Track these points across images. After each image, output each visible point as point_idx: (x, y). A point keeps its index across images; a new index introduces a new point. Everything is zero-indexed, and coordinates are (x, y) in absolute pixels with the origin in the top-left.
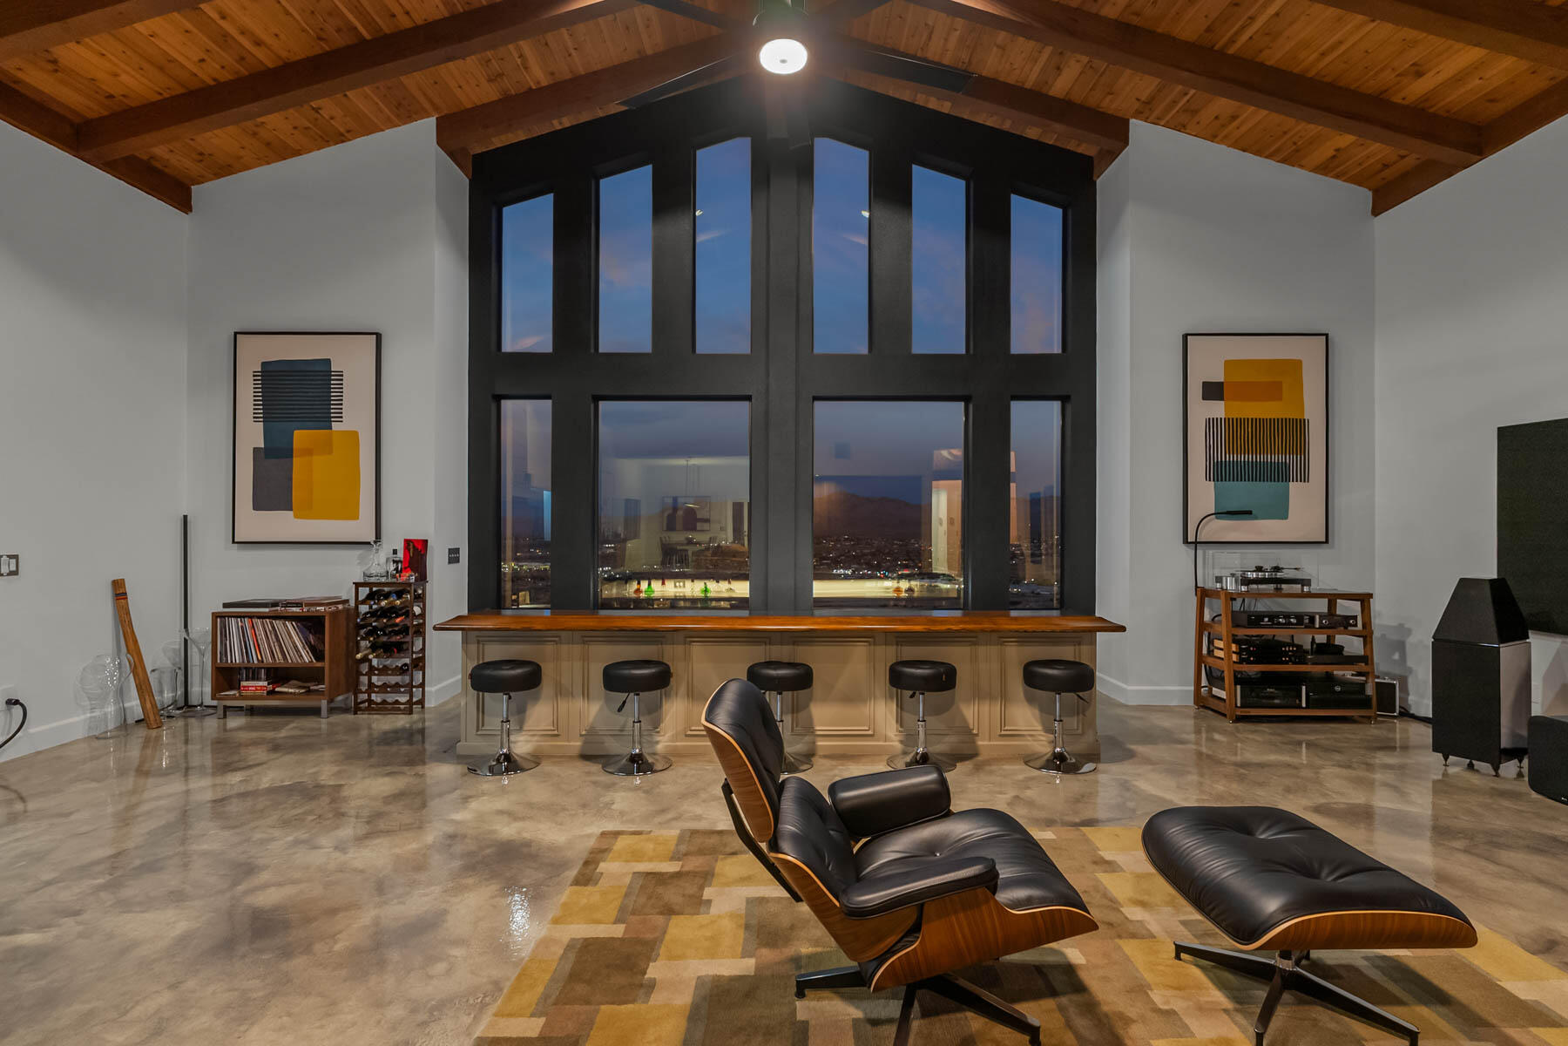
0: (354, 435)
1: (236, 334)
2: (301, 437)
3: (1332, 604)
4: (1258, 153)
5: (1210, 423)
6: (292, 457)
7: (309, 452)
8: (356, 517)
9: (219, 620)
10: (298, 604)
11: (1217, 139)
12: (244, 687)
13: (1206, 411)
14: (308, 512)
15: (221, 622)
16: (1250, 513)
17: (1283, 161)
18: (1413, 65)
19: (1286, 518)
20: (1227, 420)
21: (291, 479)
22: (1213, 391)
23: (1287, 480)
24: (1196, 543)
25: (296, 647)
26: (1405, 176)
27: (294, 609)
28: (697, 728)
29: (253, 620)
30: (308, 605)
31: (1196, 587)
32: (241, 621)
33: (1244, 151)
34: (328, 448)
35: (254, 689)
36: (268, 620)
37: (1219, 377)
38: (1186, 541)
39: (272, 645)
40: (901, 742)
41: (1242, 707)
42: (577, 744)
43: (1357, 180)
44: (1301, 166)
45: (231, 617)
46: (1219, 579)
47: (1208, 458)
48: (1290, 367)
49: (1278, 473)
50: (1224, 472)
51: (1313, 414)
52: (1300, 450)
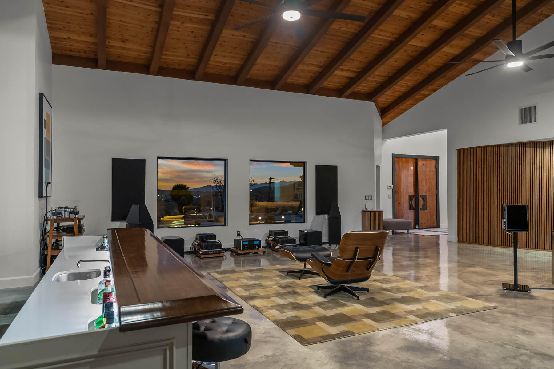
13: (45, 134)
18: (126, 39)
20: (46, 139)
22: (45, 125)
26: (71, 57)
37: (45, 118)
44: (50, 33)
47: (45, 156)
48: (50, 118)
49: (49, 165)
50: (45, 164)
51: (51, 141)
52: (50, 155)
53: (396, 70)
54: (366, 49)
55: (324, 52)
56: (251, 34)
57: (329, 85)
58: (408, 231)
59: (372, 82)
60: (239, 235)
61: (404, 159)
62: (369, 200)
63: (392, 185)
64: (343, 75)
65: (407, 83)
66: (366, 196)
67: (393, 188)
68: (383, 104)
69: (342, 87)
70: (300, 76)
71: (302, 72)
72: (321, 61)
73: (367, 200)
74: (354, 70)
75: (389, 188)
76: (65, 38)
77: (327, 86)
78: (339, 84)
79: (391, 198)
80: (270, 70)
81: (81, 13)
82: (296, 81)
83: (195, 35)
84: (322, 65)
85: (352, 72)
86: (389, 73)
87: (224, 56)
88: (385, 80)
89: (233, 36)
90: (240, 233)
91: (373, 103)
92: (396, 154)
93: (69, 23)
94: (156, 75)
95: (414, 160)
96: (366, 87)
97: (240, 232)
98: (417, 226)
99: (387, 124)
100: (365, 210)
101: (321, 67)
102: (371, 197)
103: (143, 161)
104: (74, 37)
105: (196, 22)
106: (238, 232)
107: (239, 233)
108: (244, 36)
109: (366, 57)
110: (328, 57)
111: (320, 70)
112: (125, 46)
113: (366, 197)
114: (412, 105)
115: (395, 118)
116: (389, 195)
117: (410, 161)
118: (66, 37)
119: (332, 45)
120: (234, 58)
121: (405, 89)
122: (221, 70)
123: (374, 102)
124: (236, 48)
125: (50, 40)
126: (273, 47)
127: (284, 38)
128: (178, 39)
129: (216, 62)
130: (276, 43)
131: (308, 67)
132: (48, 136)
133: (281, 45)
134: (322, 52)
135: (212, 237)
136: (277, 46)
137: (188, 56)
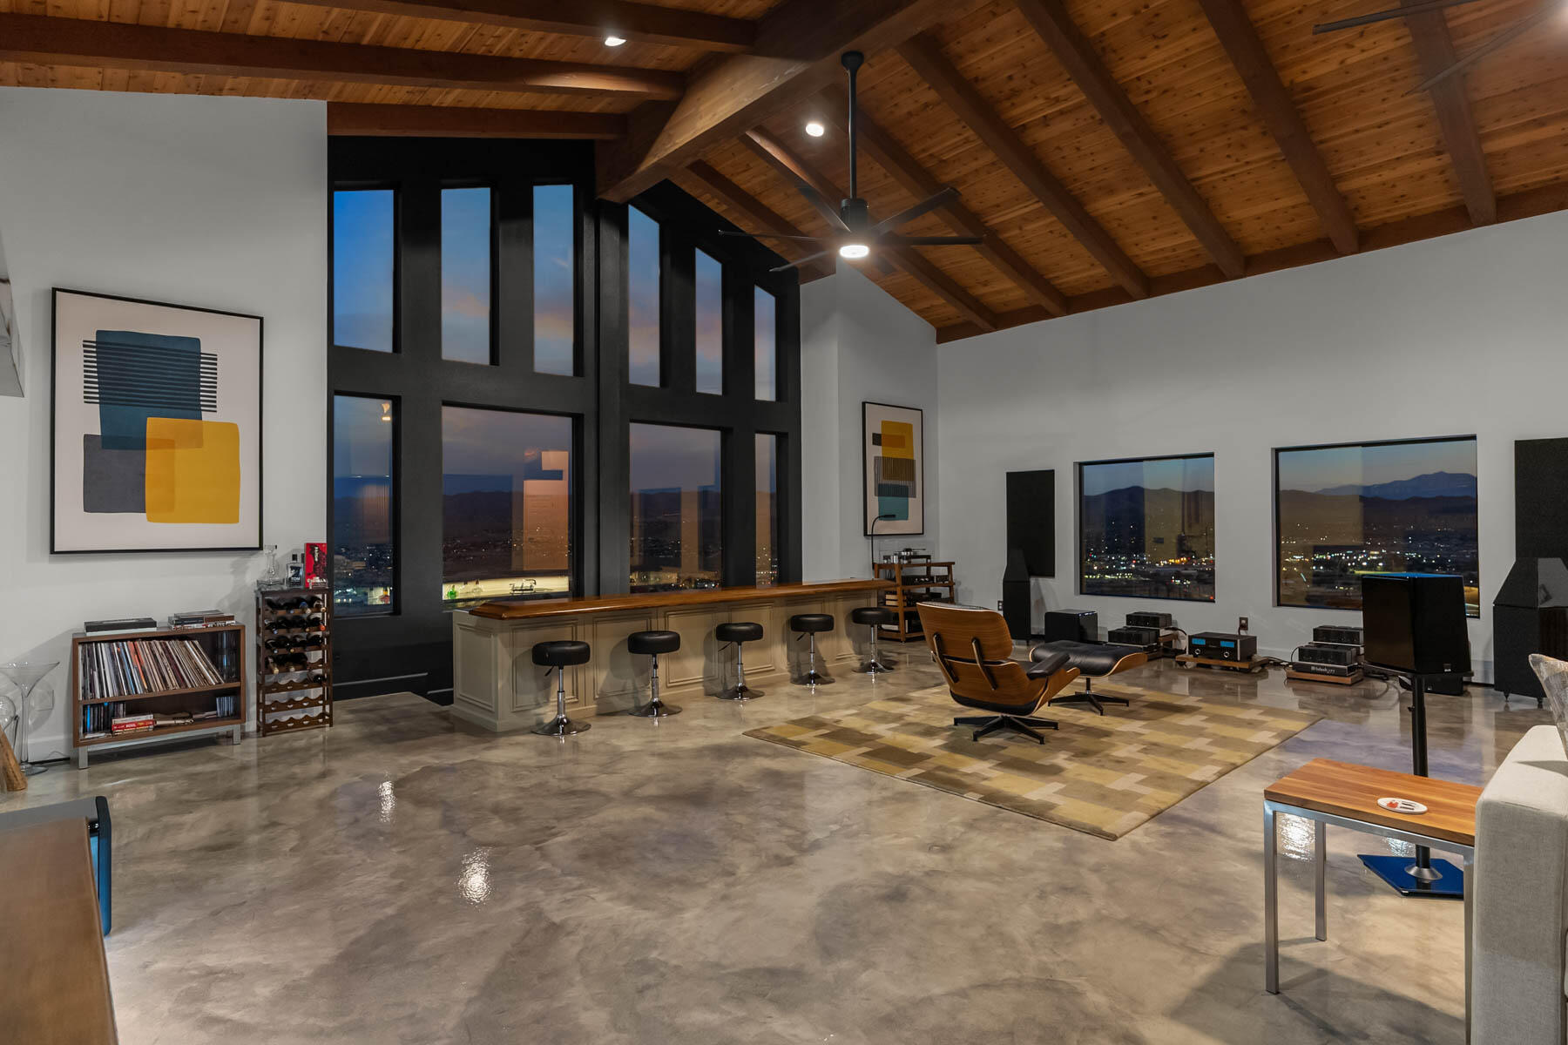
0: (231, 431)
1: (54, 290)
2: (155, 426)
3: (928, 570)
5: (876, 459)
6: (144, 448)
7: (169, 444)
8: (235, 519)
9: (80, 648)
10: (198, 620)
12: (118, 725)
13: (875, 452)
14: (168, 512)
15: (83, 651)
16: (894, 516)
19: (908, 520)
20: (883, 457)
21: (143, 475)
22: (877, 439)
23: (908, 497)
24: (872, 535)
25: (197, 668)
27: (195, 626)
28: (675, 680)
29: (137, 643)
30: (210, 620)
31: (873, 564)
32: (118, 646)
34: (197, 440)
35: (134, 725)
36: (157, 642)
37: (879, 431)
38: (865, 534)
39: (164, 670)
40: (789, 671)
41: (909, 632)
42: (593, 706)
43: (931, 322)
44: (911, 308)
45: (101, 642)
46: (887, 558)
47: (878, 482)
48: (908, 428)
49: (904, 492)
50: (882, 491)
51: (917, 457)
52: (912, 477)
55: (1387, 123)
60: (1243, 627)
70: (1402, 197)
71: (1394, 186)
72: (1413, 143)
76: (929, 308)
80: (1293, 220)
84: (1432, 146)
87: (1154, 240)
89: (1122, 204)
94: (1068, 315)
97: (1246, 619)
104: (935, 302)
106: (1241, 619)
107: (1244, 622)
108: (1141, 194)
110: (1420, 126)
112: (994, 290)
118: (929, 306)
119: (1384, 100)
120: (1174, 234)
122: (1180, 260)
124: (1154, 218)
125: (917, 316)
126: (1225, 180)
127: (1228, 156)
128: (1045, 251)
129: (1152, 253)
130: (1223, 172)
131: (1394, 169)
132: (896, 453)
133: (1241, 170)
134: (1380, 127)
135: (1154, 620)
136: (1233, 175)
137: (1093, 265)
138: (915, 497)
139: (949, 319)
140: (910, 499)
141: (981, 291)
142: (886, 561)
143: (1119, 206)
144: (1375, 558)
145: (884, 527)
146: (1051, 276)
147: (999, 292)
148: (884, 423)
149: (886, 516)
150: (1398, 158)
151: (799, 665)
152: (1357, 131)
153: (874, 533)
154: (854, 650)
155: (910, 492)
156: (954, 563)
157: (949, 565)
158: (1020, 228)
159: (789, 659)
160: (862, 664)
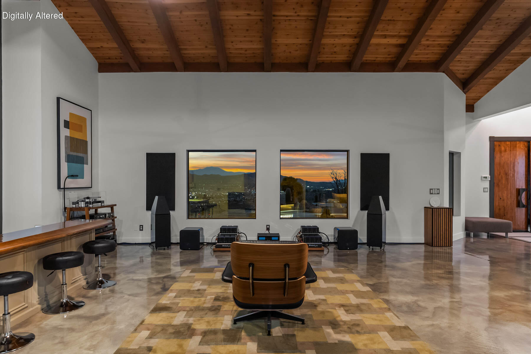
4: (76, 32)
5: (66, 137)
11: (67, 19)
13: (65, 132)
16: (77, 176)
17: (82, 40)
18: (144, 40)
19: (83, 178)
20: (70, 137)
22: (67, 124)
23: (83, 164)
24: (64, 189)
26: (112, 64)
31: (65, 208)
33: (72, 28)
37: (68, 119)
38: (59, 187)
43: (96, 58)
44: (86, 44)
46: (75, 203)
47: (66, 152)
48: (84, 120)
49: (82, 161)
50: (70, 159)
51: (89, 140)
52: (86, 152)
53: (463, 25)
54: (406, 3)
55: (351, 17)
56: (255, 11)
57: (377, 58)
58: (507, 234)
59: (434, 47)
60: (268, 229)
61: (508, 143)
62: (435, 194)
63: (488, 175)
64: (389, 43)
65: (488, 40)
66: (430, 189)
67: (490, 179)
68: (463, 74)
69: (395, 59)
70: (335, 52)
71: (335, 47)
72: (352, 30)
73: (432, 194)
74: (400, 34)
75: (485, 179)
76: (99, 48)
77: (375, 60)
78: (389, 55)
79: (487, 192)
80: (297, 51)
81: (96, 21)
82: (334, 59)
83: (200, 23)
84: (356, 34)
85: (400, 37)
86: (453, 30)
87: (241, 42)
88: (452, 41)
89: (237, 16)
90: (269, 227)
91: (444, 75)
92: (495, 136)
93: (92, 32)
94: (184, 72)
95: (526, 144)
96: (427, 54)
98: (528, 228)
99: (479, 99)
100: (429, 206)
101: (355, 37)
102: (438, 190)
103: (173, 155)
104: (105, 45)
105: (193, 9)
106: (267, 226)
108: (249, 15)
109: (411, 14)
110: (358, 23)
111: (357, 40)
112: (147, 47)
113: (431, 191)
114: (508, 71)
115: (488, 91)
116: (484, 188)
117: (518, 145)
118: (99, 46)
119: (356, 6)
120: (252, 42)
121: (487, 49)
122: (246, 57)
123: (443, 72)
124: (247, 30)
125: (89, 52)
126: (285, 21)
127: (294, 9)
128: (187, 31)
129: (236, 49)
130: (287, 16)
131: (340, 39)
132: (78, 135)
133: (294, 18)
134: (348, 18)
135: (234, 230)
136: (290, 20)
137: (206, 47)
138: (87, 164)
139: (109, 58)
140: (84, 165)
141: (138, 45)
142: (74, 206)
143: (236, 18)
144: (194, 195)
145: (71, 183)
146: (182, 47)
147: (149, 49)
148: (71, 115)
149: (72, 176)
150: (344, 35)
151: (46, 297)
152: (340, 17)
153: (65, 187)
154: (82, 273)
155: (85, 161)
156: (115, 205)
157: (112, 207)
158: (181, 12)
159: (39, 294)
160: (87, 283)
